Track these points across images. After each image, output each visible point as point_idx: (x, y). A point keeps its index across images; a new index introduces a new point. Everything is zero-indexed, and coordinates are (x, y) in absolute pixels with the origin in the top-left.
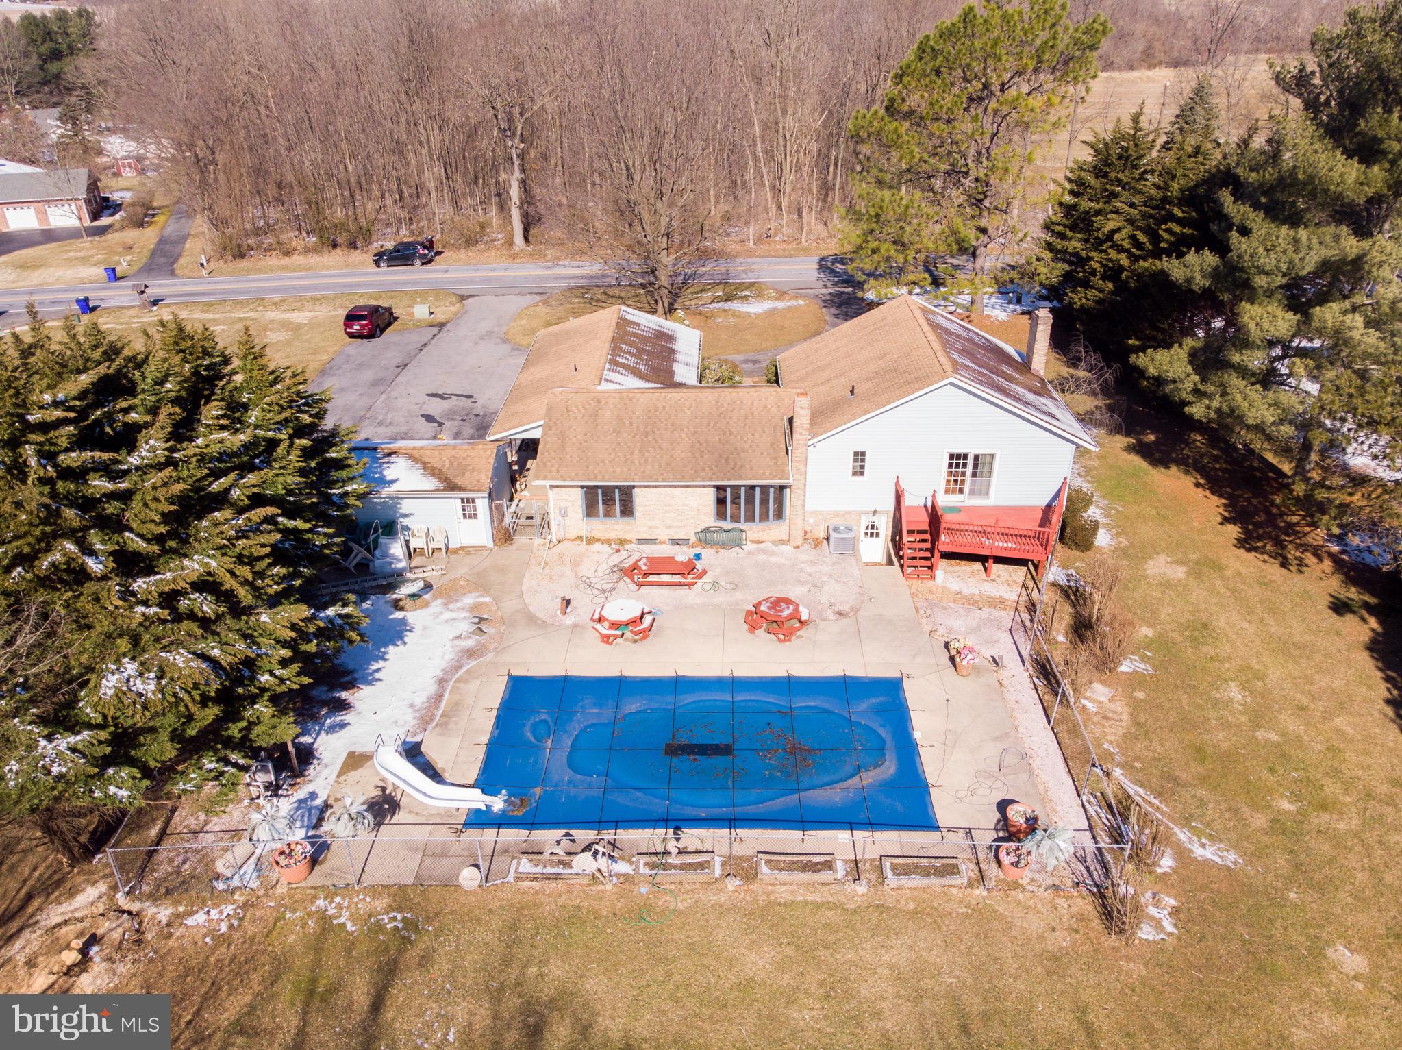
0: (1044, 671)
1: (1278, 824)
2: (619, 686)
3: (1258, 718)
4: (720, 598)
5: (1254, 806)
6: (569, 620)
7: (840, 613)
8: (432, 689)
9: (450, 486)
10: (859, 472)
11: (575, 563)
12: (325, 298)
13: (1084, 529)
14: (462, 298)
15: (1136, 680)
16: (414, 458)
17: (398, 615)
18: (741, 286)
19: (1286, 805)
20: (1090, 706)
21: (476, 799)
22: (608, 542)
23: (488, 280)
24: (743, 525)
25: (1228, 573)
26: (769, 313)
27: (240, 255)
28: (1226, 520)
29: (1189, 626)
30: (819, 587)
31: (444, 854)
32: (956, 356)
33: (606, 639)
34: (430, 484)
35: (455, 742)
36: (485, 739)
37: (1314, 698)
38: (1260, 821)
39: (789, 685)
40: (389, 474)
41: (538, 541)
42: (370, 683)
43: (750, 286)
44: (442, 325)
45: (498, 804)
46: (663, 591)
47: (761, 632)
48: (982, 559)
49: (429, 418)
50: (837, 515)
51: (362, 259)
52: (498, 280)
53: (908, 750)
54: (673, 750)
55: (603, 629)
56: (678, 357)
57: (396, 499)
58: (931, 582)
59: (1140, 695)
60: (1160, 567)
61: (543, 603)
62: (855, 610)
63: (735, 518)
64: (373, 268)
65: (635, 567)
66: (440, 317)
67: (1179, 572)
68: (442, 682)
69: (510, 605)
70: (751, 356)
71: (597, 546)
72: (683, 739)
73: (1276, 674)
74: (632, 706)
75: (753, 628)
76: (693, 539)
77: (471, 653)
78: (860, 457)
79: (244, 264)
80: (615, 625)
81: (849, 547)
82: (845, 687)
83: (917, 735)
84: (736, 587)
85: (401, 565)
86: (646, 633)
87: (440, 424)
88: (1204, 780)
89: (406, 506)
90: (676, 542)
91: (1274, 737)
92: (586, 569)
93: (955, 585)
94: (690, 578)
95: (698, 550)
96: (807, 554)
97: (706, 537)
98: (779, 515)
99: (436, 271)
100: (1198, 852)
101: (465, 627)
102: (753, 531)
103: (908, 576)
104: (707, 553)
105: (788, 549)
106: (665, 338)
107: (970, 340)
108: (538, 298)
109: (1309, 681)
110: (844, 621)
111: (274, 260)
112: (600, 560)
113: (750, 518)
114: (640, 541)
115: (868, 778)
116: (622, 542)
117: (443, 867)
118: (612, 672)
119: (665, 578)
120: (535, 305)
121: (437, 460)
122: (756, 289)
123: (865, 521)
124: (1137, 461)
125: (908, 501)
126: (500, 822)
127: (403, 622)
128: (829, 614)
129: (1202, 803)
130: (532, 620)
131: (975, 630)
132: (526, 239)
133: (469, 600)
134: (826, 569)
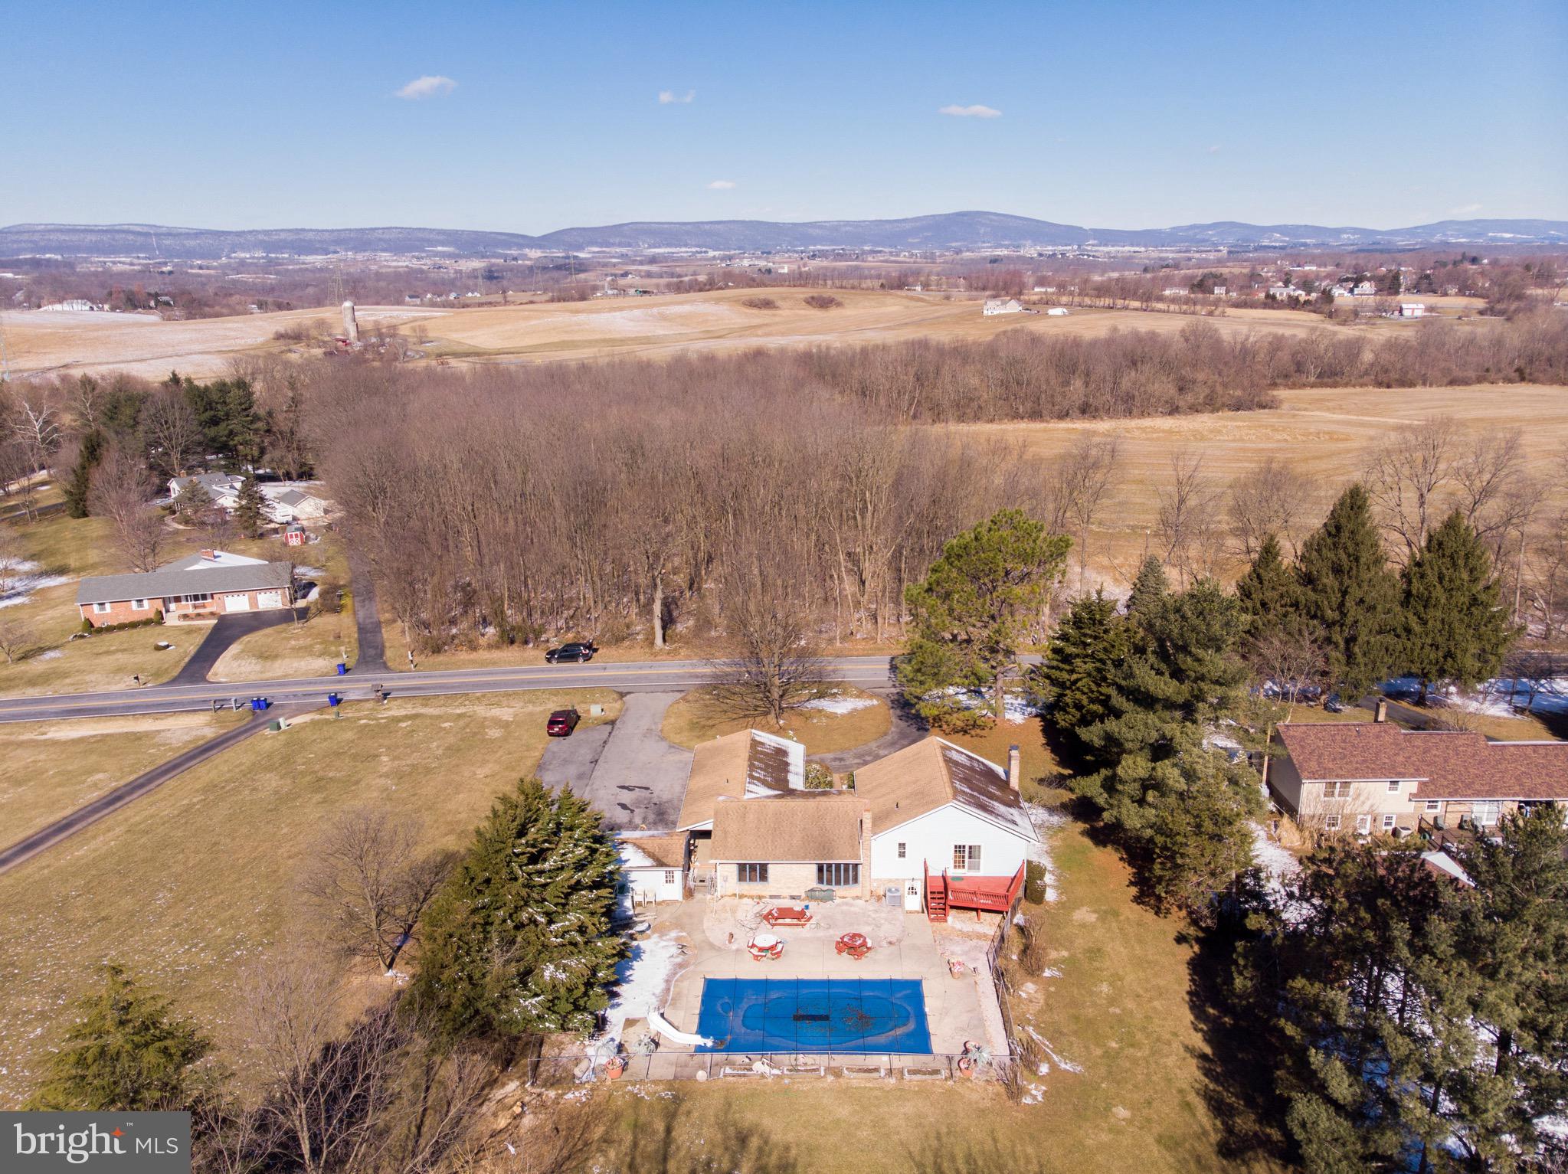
0: (999, 975)
1: (1107, 1054)
2: (766, 985)
3: (1112, 1001)
4: (821, 934)
5: (1097, 1045)
6: (734, 947)
7: (890, 943)
8: (663, 986)
9: (660, 863)
10: (902, 855)
11: (734, 911)
12: (515, 693)
13: (1036, 891)
14: (622, 695)
15: (1052, 980)
16: (638, 846)
17: (635, 943)
18: (831, 685)
19: (1114, 1045)
20: (1024, 995)
21: (699, 1040)
22: (752, 897)
23: (638, 678)
24: (834, 887)
25: (1122, 918)
26: (852, 714)
27: (437, 650)
28: (1132, 883)
29: (1090, 951)
30: (878, 927)
31: (686, 1066)
32: (958, 784)
33: (756, 957)
34: (649, 862)
35: (682, 1013)
36: (698, 1011)
37: (1147, 990)
38: (1099, 1052)
39: (860, 984)
40: (624, 856)
41: (709, 897)
42: (628, 982)
43: (838, 685)
44: (613, 723)
45: (709, 1043)
46: (788, 929)
47: (844, 954)
48: (976, 910)
49: (624, 806)
50: (890, 881)
51: (534, 654)
52: (646, 677)
53: (921, 1017)
54: (798, 1018)
55: (755, 951)
56: (791, 768)
57: (628, 872)
58: (944, 925)
59: (1052, 989)
60: (1084, 915)
61: (718, 936)
62: (899, 941)
63: (829, 883)
64: (545, 665)
65: (770, 913)
66: (611, 716)
67: (1093, 918)
68: (668, 981)
69: (698, 937)
70: (838, 755)
71: (745, 900)
72: (801, 1012)
73: (1130, 977)
74: (774, 995)
75: (840, 951)
76: (803, 896)
77: (681, 966)
78: (902, 845)
79: (441, 658)
80: (761, 949)
81: (898, 902)
82: (891, 985)
83: (927, 1009)
84: (830, 927)
85: (631, 913)
86: (779, 954)
87: (632, 811)
88: (1075, 1033)
89: (633, 876)
90: (793, 898)
91: (1118, 1011)
92: (740, 915)
93: (958, 926)
94: (803, 921)
95: (807, 903)
96: (872, 906)
97: (811, 894)
98: (856, 880)
99: (597, 668)
100: (1063, 1066)
101: (674, 950)
102: (840, 890)
103: (932, 920)
104: (813, 905)
105: (861, 902)
106: (781, 753)
107: (972, 769)
108: (679, 695)
109: (1147, 981)
110: (893, 948)
111: (464, 655)
112: (748, 910)
113: (838, 883)
114: (772, 897)
115: (900, 1031)
116: (760, 897)
117: (687, 1072)
118: (762, 977)
119: (788, 921)
120: (677, 702)
121: (650, 846)
122: (842, 689)
123: (908, 885)
124: (1087, 842)
125: (931, 873)
126: (713, 1050)
127: (638, 947)
128: (884, 943)
129: (1072, 1044)
130: (712, 946)
131: (966, 953)
132: (664, 640)
133: (673, 934)
134: (883, 915)
